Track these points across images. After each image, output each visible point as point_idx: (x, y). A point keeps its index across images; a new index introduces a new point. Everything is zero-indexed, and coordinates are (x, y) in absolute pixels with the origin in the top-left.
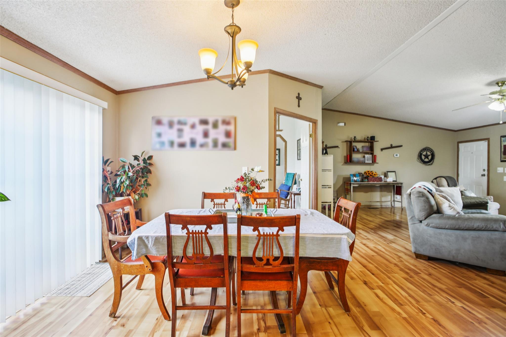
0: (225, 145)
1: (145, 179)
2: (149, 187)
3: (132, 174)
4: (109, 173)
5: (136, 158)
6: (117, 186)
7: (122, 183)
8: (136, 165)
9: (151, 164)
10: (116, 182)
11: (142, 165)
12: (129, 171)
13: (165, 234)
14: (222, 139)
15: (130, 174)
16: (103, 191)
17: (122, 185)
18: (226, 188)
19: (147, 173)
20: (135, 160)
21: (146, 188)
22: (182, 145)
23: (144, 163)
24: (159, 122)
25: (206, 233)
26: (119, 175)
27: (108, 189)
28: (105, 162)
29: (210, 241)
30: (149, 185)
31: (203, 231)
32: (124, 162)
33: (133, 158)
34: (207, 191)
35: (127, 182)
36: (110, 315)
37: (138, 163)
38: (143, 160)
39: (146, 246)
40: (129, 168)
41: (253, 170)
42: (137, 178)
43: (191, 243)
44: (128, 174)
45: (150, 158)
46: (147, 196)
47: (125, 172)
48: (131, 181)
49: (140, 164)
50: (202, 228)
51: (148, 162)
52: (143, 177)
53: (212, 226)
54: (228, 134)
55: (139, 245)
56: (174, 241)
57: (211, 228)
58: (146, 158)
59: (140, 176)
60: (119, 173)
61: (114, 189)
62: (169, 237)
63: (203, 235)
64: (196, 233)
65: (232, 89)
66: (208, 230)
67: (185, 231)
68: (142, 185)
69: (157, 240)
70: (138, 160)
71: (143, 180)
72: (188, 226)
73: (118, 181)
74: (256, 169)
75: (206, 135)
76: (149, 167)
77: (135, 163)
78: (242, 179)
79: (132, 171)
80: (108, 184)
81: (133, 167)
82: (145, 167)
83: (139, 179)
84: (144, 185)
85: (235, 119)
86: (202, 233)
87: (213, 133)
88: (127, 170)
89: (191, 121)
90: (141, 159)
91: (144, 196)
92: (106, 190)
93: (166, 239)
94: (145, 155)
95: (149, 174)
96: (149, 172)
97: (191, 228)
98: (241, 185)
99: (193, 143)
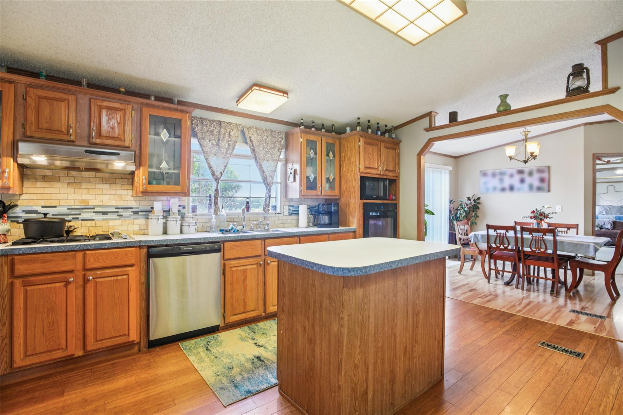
0: (539, 189)
1: (475, 213)
2: (478, 218)
3: (467, 209)
4: (452, 208)
5: (469, 199)
6: (458, 216)
7: (461, 214)
8: (469, 204)
9: (479, 203)
10: (457, 213)
11: (473, 203)
12: (465, 207)
13: (486, 234)
14: (536, 183)
15: (466, 209)
16: (450, 218)
17: (460, 216)
18: (524, 217)
19: (476, 209)
20: (468, 200)
21: (476, 219)
22: (503, 190)
23: (474, 202)
24: (485, 174)
25: (505, 234)
26: (459, 210)
27: (453, 218)
28: (451, 202)
29: (508, 238)
30: (478, 217)
31: (504, 233)
32: (462, 202)
33: (467, 199)
34: (517, 221)
35: (464, 214)
36: (459, 272)
37: (470, 202)
38: (474, 200)
39: (477, 238)
40: (465, 206)
41: (544, 207)
42: (470, 212)
43: (498, 239)
44: (464, 209)
45: (479, 199)
46: (476, 224)
47: (462, 207)
48: (466, 214)
49: (471, 203)
50: (504, 232)
51: (477, 201)
52: (474, 212)
53: (509, 231)
54: (542, 180)
55: (474, 237)
56: (490, 237)
57: (508, 232)
58: (476, 199)
59: (471, 211)
60: (459, 208)
61: (456, 218)
62: (488, 236)
63: (504, 235)
64: (501, 234)
65: (525, 164)
66: (507, 233)
67: (496, 232)
68: (473, 216)
69: (482, 236)
70: (470, 201)
71: (474, 213)
72: (497, 230)
73: (458, 213)
74: (546, 207)
75: (522, 181)
76: (478, 205)
77: (468, 202)
78: (533, 212)
79: (467, 207)
80: (452, 215)
81: (467, 205)
82: (475, 205)
83: (471, 212)
84: (474, 216)
85: (549, 167)
86: (503, 234)
87: (528, 180)
88: (464, 207)
89: (510, 171)
90: (472, 200)
91: (475, 224)
92: (452, 218)
93: (486, 236)
94: (475, 197)
95: (478, 210)
96: (478, 208)
97: (499, 231)
98: (532, 215)
99: (512, 188)
